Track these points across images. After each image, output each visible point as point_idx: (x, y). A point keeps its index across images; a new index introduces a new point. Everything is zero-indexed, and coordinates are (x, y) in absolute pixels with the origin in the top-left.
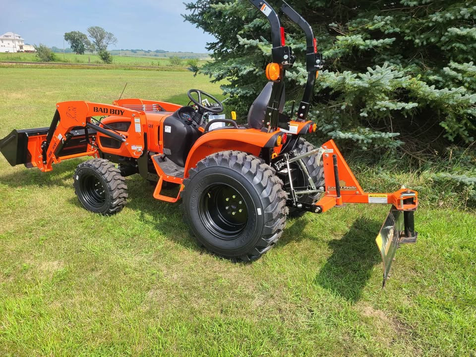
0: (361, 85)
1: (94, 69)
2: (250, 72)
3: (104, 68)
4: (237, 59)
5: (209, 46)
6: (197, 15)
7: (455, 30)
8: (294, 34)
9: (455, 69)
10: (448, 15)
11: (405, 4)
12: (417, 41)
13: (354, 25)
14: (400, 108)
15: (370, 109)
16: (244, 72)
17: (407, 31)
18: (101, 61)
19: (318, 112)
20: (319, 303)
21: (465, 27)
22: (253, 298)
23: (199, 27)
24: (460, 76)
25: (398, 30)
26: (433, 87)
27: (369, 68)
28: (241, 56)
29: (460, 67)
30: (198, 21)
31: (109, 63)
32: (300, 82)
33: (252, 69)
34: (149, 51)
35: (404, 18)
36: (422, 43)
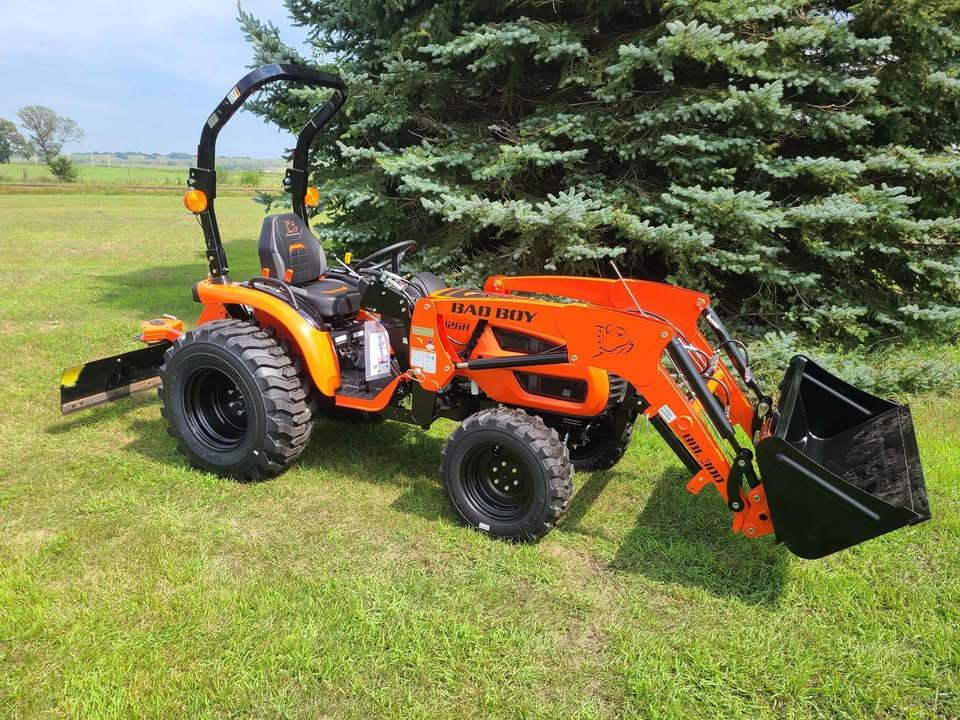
0: (538, 221)
1: (39, 193)
2: (366, 203)
3: (61, 192)
4: (341, 180)
5: (290, 154)
6: (265, 103)
7: (671, 139)
8: (436, 139)
9: (678, 196)
10: (660, 115)
11: (599, 98)
12: (622, 153)
13: (529, 127)
14: (602, 256)
15: (560, 258)
16: (356, 202)
17: (607, 138)
18: (53, 177)
19: (481, 265)
20: (485, 549)
21: (686, 134)
22: (385, 549)
23: (270, 122)
24: (685, 206)
25: (591, 137)
26: (647, 222)
27: (550, 196)
28: (348, 175)
29: (685, 192)
30: (268, 111)
31: (70, 181)
32: (448, 216)
33: (368, 197)
34: (155, 154)
35: (601, 119)
36: (630, 156)
